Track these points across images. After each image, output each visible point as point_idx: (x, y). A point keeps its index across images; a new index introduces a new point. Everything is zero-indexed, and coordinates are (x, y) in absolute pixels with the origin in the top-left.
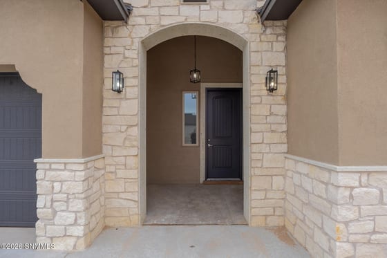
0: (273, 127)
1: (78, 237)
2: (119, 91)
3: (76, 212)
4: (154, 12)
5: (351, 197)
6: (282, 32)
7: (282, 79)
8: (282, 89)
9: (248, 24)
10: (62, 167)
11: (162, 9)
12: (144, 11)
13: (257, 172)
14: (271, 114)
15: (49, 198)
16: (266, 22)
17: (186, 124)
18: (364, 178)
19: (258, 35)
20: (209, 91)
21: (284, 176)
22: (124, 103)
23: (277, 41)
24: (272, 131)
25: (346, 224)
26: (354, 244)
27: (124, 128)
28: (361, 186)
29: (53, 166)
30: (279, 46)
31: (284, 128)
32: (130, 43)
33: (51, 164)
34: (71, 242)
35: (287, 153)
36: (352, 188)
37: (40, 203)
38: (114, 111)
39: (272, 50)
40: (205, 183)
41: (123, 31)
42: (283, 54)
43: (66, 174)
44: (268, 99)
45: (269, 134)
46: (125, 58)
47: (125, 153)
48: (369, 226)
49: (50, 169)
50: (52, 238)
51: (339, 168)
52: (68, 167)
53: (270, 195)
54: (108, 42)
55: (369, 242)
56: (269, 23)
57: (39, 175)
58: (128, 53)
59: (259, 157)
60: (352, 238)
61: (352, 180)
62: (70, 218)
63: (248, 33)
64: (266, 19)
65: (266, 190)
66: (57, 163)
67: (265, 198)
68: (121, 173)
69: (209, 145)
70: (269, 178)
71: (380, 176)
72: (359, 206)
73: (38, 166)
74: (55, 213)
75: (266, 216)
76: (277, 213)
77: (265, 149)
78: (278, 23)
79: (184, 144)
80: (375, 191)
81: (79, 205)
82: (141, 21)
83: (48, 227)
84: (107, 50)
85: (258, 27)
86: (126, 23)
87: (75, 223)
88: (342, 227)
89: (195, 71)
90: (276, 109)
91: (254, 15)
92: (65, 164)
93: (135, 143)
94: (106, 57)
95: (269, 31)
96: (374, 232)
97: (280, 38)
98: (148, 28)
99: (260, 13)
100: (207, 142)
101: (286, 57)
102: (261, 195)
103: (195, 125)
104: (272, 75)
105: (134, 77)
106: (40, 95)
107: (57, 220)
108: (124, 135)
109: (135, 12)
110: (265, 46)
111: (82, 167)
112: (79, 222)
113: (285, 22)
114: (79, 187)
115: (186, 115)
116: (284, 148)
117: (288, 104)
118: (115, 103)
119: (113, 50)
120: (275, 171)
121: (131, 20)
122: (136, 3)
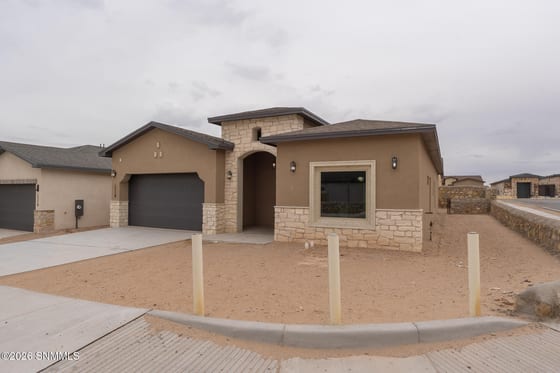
1: (214, 230)
2: (230, 178)
3: (213, 221)
4: (242, 146)
5: (279, 215)
11: (245, 145)
12: (239, 146)
15: (206, 216)
18: (282, 209)
22: (232, 183)
25: (277, 223)
27: (231, 193)
28: (282, 212)
29: (207, 206)
32: (234, 159)
34: (212, 231)
36: (279, 213)
38: (228, 186)
41: (232, 154)
43: (211, 209)
46: (232, 165)
48: (283, 225)
50: (207, 229)
52: (212, 206)
54: (227, 159)
55: (284, 230)
58: (233, 163)
60: (279, 228)
61: (279, 210)
62: (212, 223)
66: (209, 205)
71: (286, 209)
72: (281, 218)
74: (208, 221)
80: (285, 214)
82: (237, 150)
83: (206, 226)
84: (226, 162)
86: (233, 151)
87: (213, 225)
93: (236, 200)
94: (226, 165)
96: (285, 227)
98: (240, 152)
106: (204, 182)
107: (208, 224)
108: (231, 196)
109: (236, 146)
111: (215, 206)
114: (215, 213)
118: (229, 183)
119: (228, 162)
121: (235, 150)
122: (236, 142)
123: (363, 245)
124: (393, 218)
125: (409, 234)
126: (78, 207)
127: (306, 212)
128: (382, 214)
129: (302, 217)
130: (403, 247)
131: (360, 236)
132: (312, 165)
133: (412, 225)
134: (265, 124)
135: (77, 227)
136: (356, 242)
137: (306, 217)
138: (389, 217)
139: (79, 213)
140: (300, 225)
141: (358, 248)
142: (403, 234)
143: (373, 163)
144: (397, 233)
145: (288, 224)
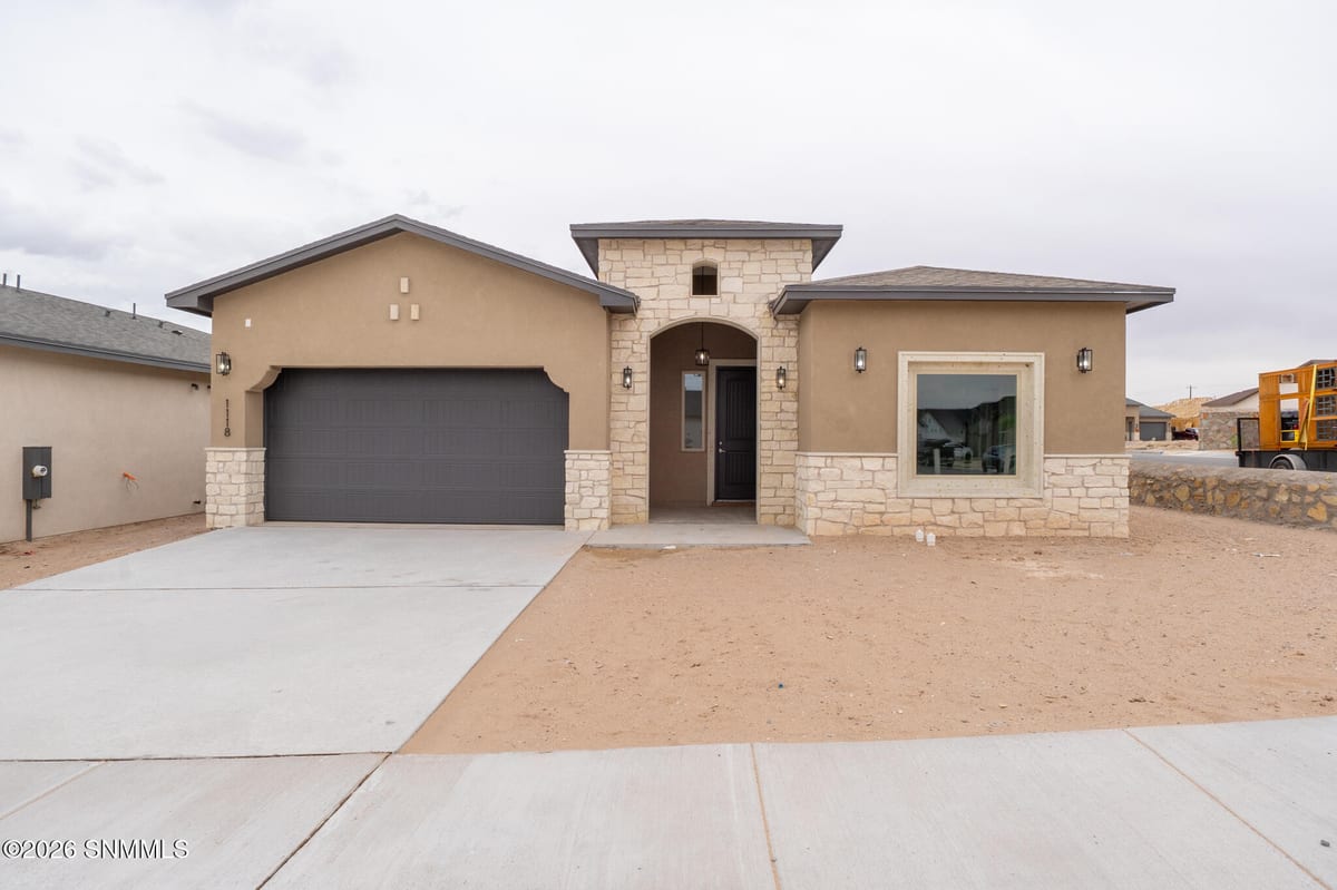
0: (784, 425)
1: (602, 519)
2: (628, 387)
3: (600, 497)
4: (663, 304)
5: (819, 474)
6: (794, 326)
7: (793, 375)
8: (792, 385)
9: (760, 318)
10: (589, 457)
11: (672, 302)
12: (653, 304)
13: (767, 469)
14: (782, 411)
15: (577, 485)
16: (778, 316)
17: (686, 417)
18: (829, 460)
19: (769, 330)
20: (720, 370)
21: (794, 474)
22: (632, 399)
23: (789, 336)
24: (783, 428)
25: (816, 494)
26: (821, 508)
27: (632, 424)
28: (826, 467)
29: (581, 457)
30: (791, 341)
31: (795, 425)
32: (638, 337)
33: (579, 454)
34: (596, 523)
35: (798, 450)
36: (820, 468)
37: (568, 489)
38: (623, 407)
39: (784, 346)
40: (714, 504)
41: (632, 325)
42: (795, 350)
43: (592, 464)
44: (777, 395)
45: (779, 431)
46: (633, 352)
47: (633, 448)
48: (832, 496)
49: (578, 459)
50: (578, 520)
51: (809, 454)
52: (594, 457)
53: (779, 493)
54: (617, 335)
55: (832, 508)
56: (782, 317)
57: (568, 464)
58: (636, 348)
59: (769, 454)
60: (820, 504)
61: (820, 462)
62: (596, 502)
63: (759, 327)
64: (779, 313)
65: (775, 488)
66: (585, 454)
67: (775, 496)
68: (629, 470)
69: (721, 450)
70: (779, 476)
71: (839, 460)
72: (825, 481)
73: (567, 456)
74: (582, 497)
75: (776, 515)
76: (787, 512)
77: (774, 446)
78: (791, 317)
79: (683, 449)
80: (837, 471)
81: (603, 490)
82: (649, 314)
83: (576, 511)
84: (614, 344)
85: (770, 322)
86: (634, 316)
87: (600, 506)
88: (812, 496)
89: (703, 351)
90: (786, 405)
91: (766, 308)
92: (592, 454)
93: (644, 440)
94: (614, 351)
95: (780, 325)
96: (836, 501)
97: (792, 333)
98: (656, 321)
99: (772, 305)
100: (718, 446)
101: (798, 352)
102: (771, 493)
103: (700, 417)
104: (781, 373)
105: (643, 372)
106: (567, 394)
107: (584, 504)
108: (632, 431)
109: (643, 304)
110: (777, 341)
111: (606, 458)
112: (603, 505)
113: (798, 316)
114: (605, 475)
115: (687, 392)
116: (795, 445)
117: (798, 401)
118: (623, 399)
119: (622, 344)
120: (784, 469)
121: (640, 314)
122: (644, 294)
123: (1018, 530)
124: (1078, 471)
125: (1107, 503)
126: (37, 470)
127: (890, 463)
128: (1056, 464)
129: (879, 476)
130: (1097, 530)
131: (1011, 513)
132: (904, 358)
133: (1114, 486)
134: (730, 256)
135: (29, 537)
136: (1004, 525)
137: (891, 475)
138: (1070, 470)
139: (36, 490)
140: (877, 495)
141: (1008, 538)
142: (1095, 503)
143: (1038, 360)
144: (1086, 503)
145: (842, 494)
